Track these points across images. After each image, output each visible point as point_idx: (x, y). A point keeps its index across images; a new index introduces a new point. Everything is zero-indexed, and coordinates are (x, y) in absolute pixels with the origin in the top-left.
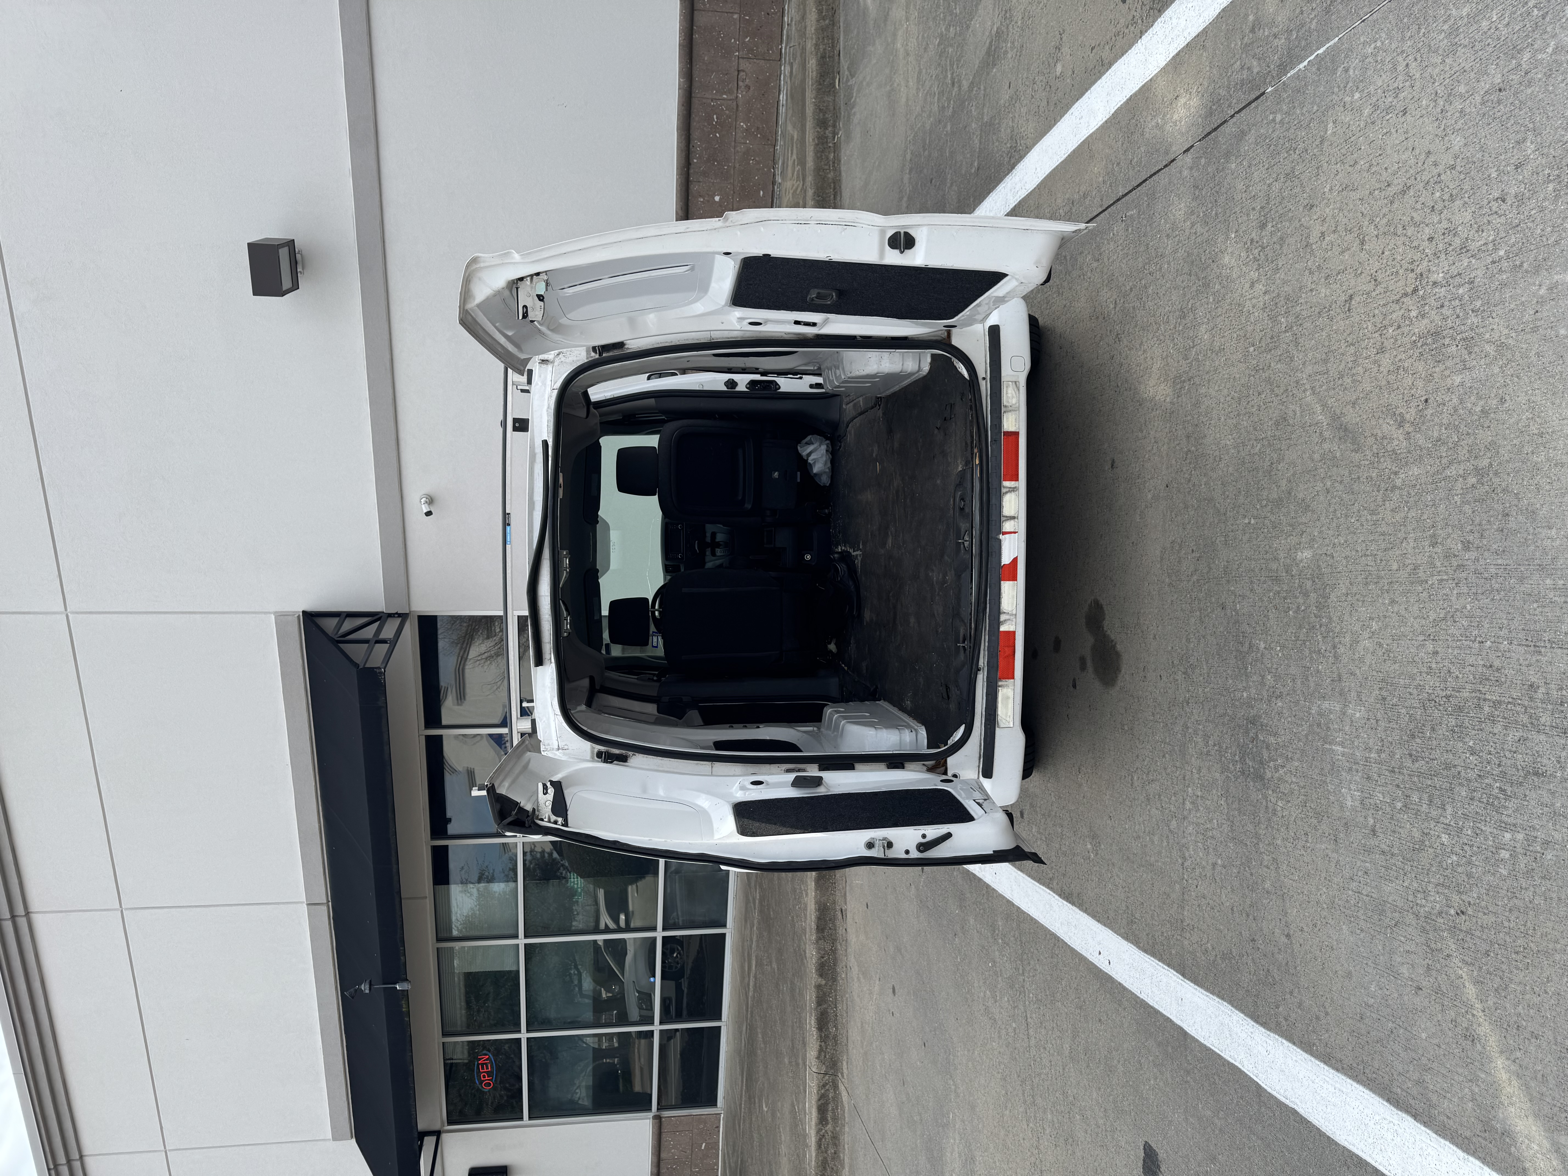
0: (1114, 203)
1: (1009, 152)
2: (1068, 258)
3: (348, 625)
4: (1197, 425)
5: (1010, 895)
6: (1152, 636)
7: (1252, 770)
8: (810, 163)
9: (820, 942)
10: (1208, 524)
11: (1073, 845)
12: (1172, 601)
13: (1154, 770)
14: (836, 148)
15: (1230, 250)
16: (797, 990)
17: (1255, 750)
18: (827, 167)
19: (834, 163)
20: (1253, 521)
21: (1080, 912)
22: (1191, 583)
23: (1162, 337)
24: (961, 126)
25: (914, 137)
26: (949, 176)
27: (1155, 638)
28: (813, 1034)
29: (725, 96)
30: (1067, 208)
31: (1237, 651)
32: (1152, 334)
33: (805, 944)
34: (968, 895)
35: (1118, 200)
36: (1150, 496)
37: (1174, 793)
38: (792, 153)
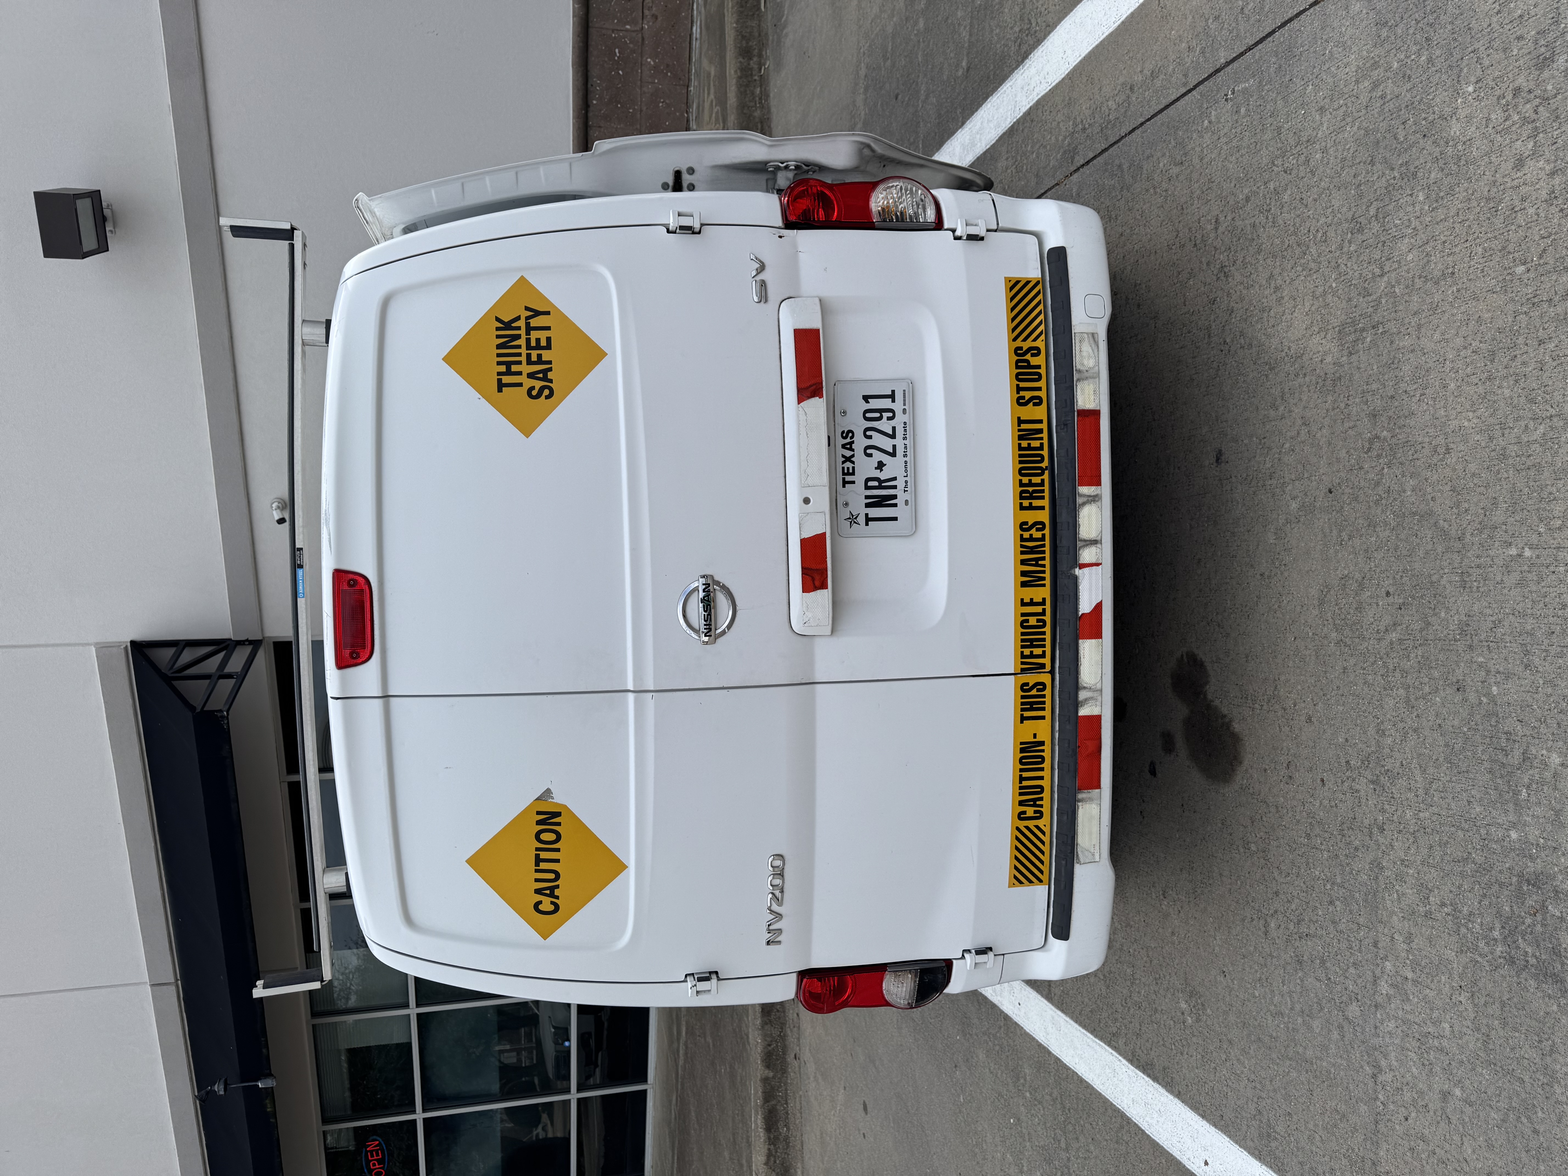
0: (1210, 76)
1: (1017, 38)
2: (1125, 167)
3: (187, 656)
4: (1392, 397)
5: (1043, 1039)
6: (1303, 718)
7: (1533, 961)
8: (732, 99)
9: (766, 1027)
10: (1421, 553)
11: (1154, 997)
12: (1345, 668)
13: (1310, 920)
14: (763, 81)
15: (1462, 113)
16: (739, 1078)
17: (1539, 928)
18: (752, 104)
19: (760, 99)
20: (1528, 553)
21: (1167, 1094)
22: (1384, 644)
23: (1312, 265)
24: (940, 18)
25: (870, 46)
26: (923, 87)
27: (1309, 720)
28: (759, 1136)
29: (628, 27)
30: (1120, 99)
31: (1493, 761)
32: (1292, 262)
33: (747, 1027)
34: (976, 1021)
35: (1217, 71)
36: (1294, 505)
37: (1354, 964)
38: (709, 94)
